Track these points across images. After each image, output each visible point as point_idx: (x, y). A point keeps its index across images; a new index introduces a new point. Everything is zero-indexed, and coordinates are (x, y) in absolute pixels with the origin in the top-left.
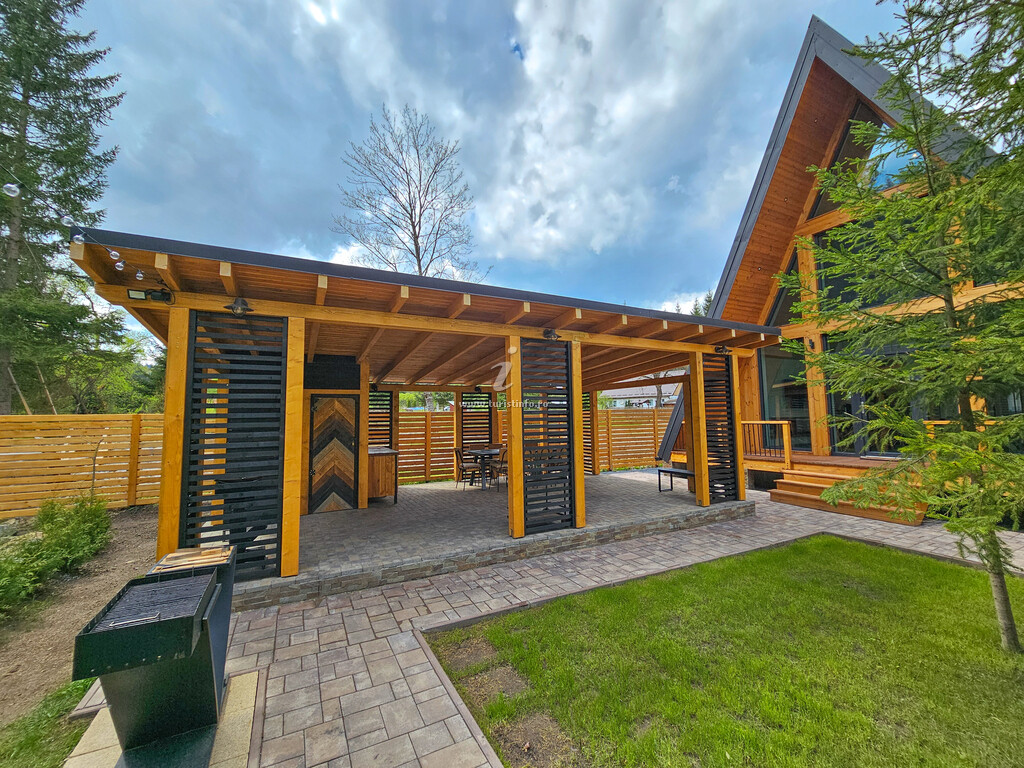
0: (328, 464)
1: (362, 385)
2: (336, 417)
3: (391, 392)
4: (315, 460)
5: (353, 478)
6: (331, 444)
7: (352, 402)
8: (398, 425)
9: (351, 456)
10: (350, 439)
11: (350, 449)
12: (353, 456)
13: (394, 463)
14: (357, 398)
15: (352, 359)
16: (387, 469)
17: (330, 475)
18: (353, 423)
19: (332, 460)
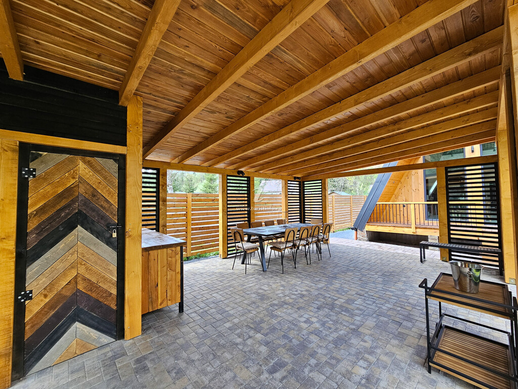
0: (64, 273)
1: (130, 138)
2: (82, 190)
3: (158, 170)
4: (32, 270)
5: (114, 291)
6: (70, 238)
7: (113, 166)
8: (165, 206)
9: (111, 255)
10: (109, 227)
11: (109, 242)
12: (114, 255)
13: (178, 257)
14: (121, 160)
15: (113, 95)
16: (170, 266)
17: (68, 293)
18: (114, 201)
19: (72, 267)
